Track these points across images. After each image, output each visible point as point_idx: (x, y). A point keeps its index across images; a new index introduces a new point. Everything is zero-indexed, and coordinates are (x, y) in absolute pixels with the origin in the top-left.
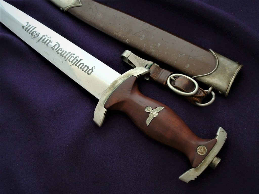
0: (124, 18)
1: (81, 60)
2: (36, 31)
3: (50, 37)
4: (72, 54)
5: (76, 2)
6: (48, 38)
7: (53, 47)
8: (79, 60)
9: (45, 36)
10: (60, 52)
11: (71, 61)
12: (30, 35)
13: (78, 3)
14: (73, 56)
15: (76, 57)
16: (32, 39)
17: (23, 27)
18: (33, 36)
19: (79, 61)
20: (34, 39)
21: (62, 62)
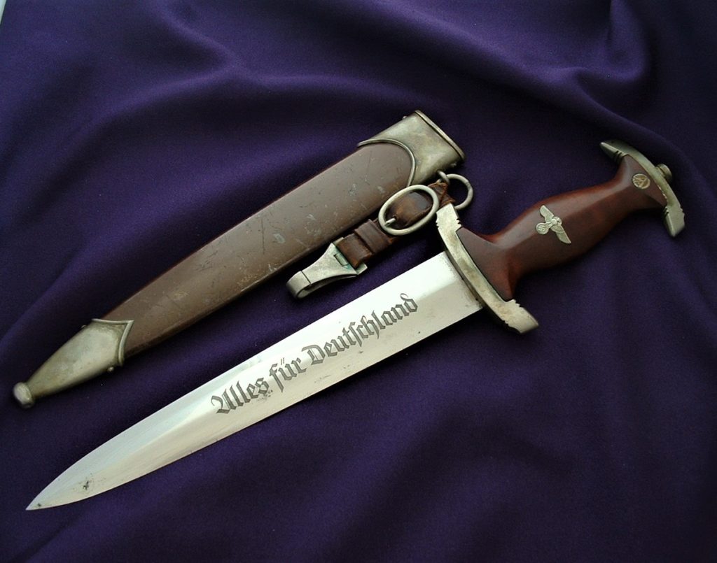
0: (215, 254)
1: (373, 314)
2: (250, 385)
3: (282, 361)
4: (350, 328)
5: (115, 331)
6: (284, 365)
7: (313, 359)
8: (372, 318)
9: (274, 369)
10: (334, 349)
11: (368, 334)
12: (253, 400)
13: (120, 328)
14: (355, 327)
15: (362, 321)
16: (266, 399)
17: (220, 411)
18: (261, 396)
19: (376, 318)
20: (270, 396)
21: (361, 352)
